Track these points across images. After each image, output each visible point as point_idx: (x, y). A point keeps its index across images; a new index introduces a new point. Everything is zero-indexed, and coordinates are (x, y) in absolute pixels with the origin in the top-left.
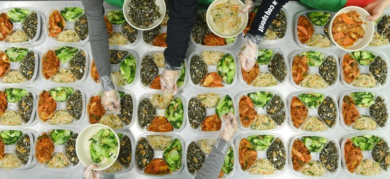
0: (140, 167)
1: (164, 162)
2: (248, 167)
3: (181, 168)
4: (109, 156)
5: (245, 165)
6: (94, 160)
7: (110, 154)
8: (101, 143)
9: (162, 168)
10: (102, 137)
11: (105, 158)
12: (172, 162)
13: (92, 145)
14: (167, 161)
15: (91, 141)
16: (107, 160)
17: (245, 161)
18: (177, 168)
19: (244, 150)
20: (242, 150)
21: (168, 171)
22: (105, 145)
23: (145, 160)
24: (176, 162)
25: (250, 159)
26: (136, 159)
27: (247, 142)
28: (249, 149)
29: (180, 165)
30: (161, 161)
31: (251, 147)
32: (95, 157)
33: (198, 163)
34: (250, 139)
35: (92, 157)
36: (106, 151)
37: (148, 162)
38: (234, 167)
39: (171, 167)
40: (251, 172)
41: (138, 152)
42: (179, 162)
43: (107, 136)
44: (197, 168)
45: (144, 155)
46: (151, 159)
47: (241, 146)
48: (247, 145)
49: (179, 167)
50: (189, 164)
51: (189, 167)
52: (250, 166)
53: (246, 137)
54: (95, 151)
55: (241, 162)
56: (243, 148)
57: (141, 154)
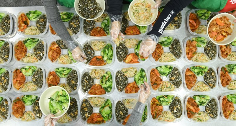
0: (84, 119)
1: (100, 115)
2: (157, 117)
3: (112, 119)
4: (62, 109)
5: (155, 115)
6: (52, 112)
7: (63, 108)
8: (56, 101)
9: (99, 119)
10: (58, 96)
11: (59, 110)
12: (106, 115)
13: (50, 102)
14: (102, 114)
15: (50, 99)
16: (61, 112)
17: (155, 113)
18: (109, 118)
19: (154, 106)
20: (152, 106)
21: (103, 121)
22: (59, 101)
23: (87, 114)
24: (108, 115)
25: (159, 112)
26: (81, 114)
27: (156, 100)
28: (157, 105)
29: (111, 117)
30: (98, 114)
31: (159, 104)
32: (53, 110)
33: (123, 115)
34: (158, 98)
35: (50, 110)
36: (60, 105)
37: (89, 115)
38: (148, 117)
39: (105, 118)
40: (159, 120)
41: (82, 109)
42: (110, 115)
43: (61, 95)
44: (122, 119)
45: (86, 111)
46: (91, 113)
47: (152, 103)
48: (156, 102)
49: (110, 118)
50: (117, 116)
51: (117, 118)
52: (158, 116)
53: (155, 96)
54: (52, 106)
55: (152, 114)
56: (153, 104)
57: (84, 110)
